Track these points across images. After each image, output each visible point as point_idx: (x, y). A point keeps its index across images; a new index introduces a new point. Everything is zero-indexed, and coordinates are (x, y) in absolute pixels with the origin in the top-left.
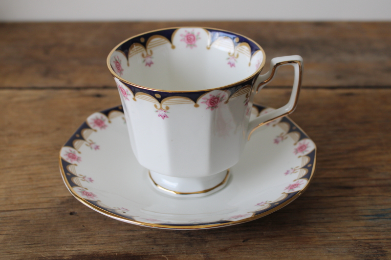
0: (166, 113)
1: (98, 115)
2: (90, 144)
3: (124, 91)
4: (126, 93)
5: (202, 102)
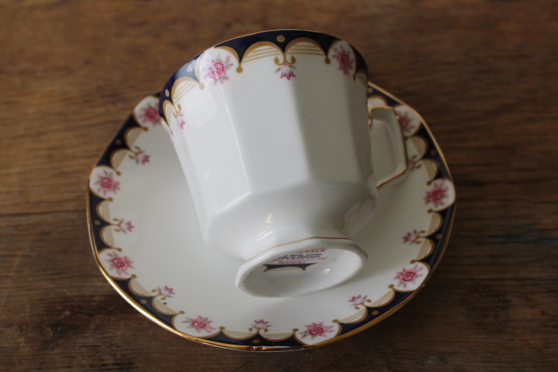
0: (293, 70)
1: (151, 101)
2: (136, 154)
3: (221, 66)
4: (225, 68)
5: (334, 56)
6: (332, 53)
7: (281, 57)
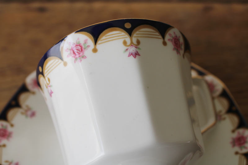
0: (138, 50)
2: (26, 111)
3: (80, 48)
4: (83, 49)
5: (169, 40)
6: (167, 37)
7: (128, 40)
